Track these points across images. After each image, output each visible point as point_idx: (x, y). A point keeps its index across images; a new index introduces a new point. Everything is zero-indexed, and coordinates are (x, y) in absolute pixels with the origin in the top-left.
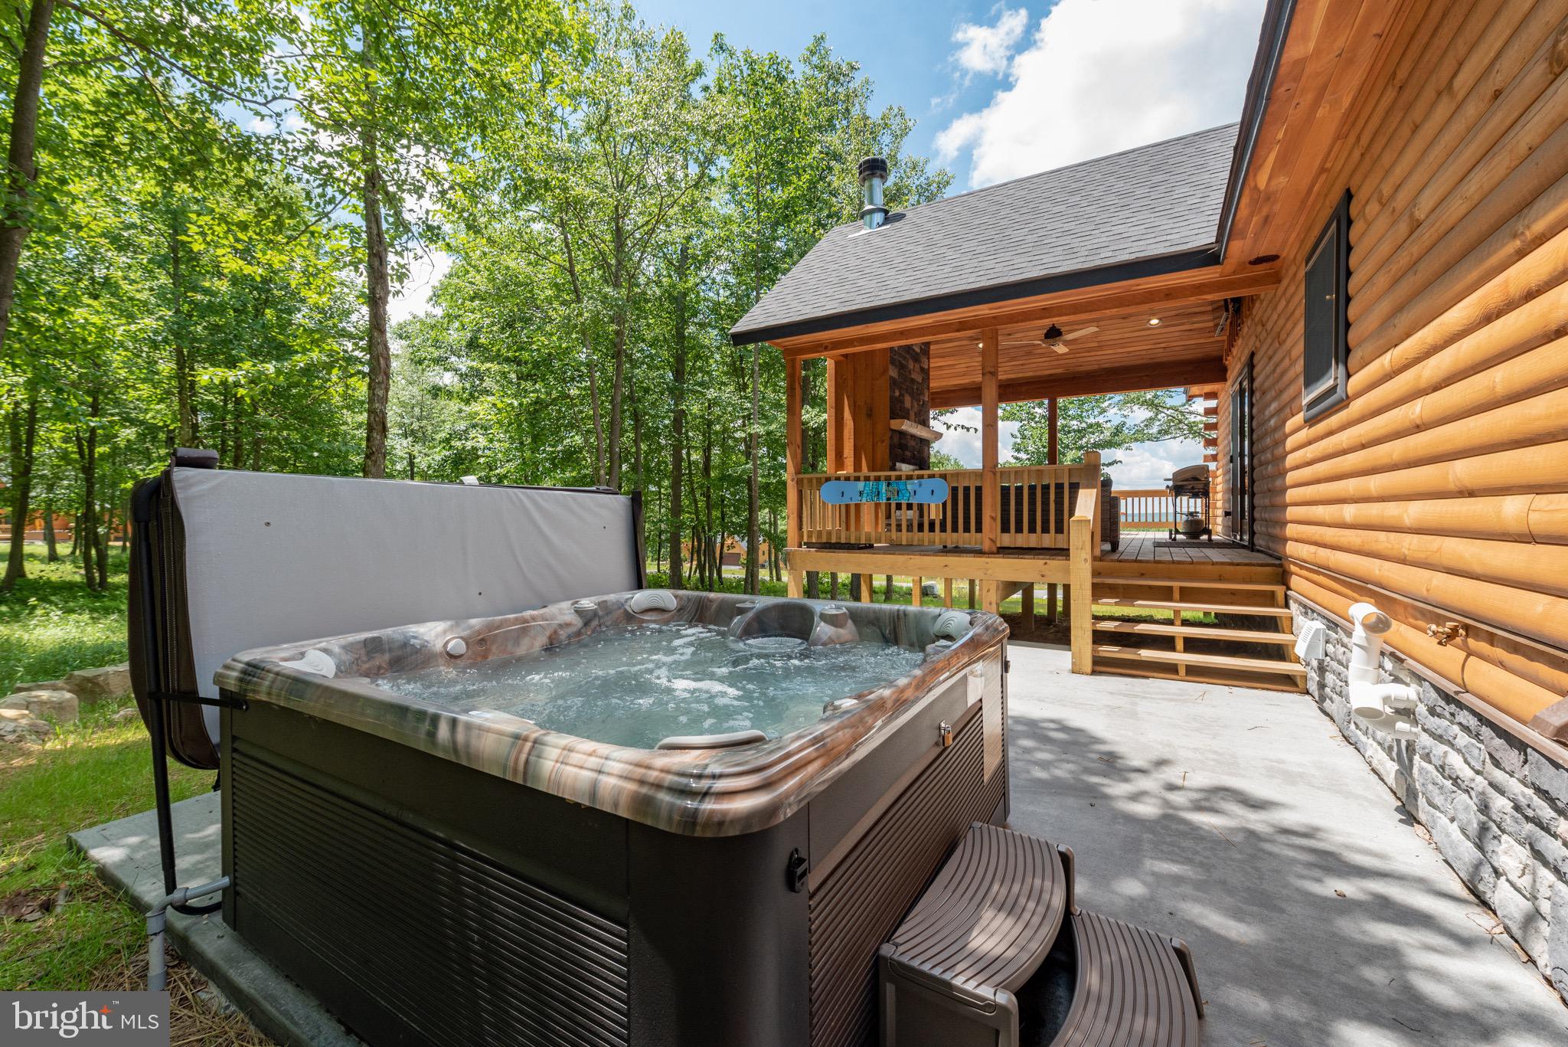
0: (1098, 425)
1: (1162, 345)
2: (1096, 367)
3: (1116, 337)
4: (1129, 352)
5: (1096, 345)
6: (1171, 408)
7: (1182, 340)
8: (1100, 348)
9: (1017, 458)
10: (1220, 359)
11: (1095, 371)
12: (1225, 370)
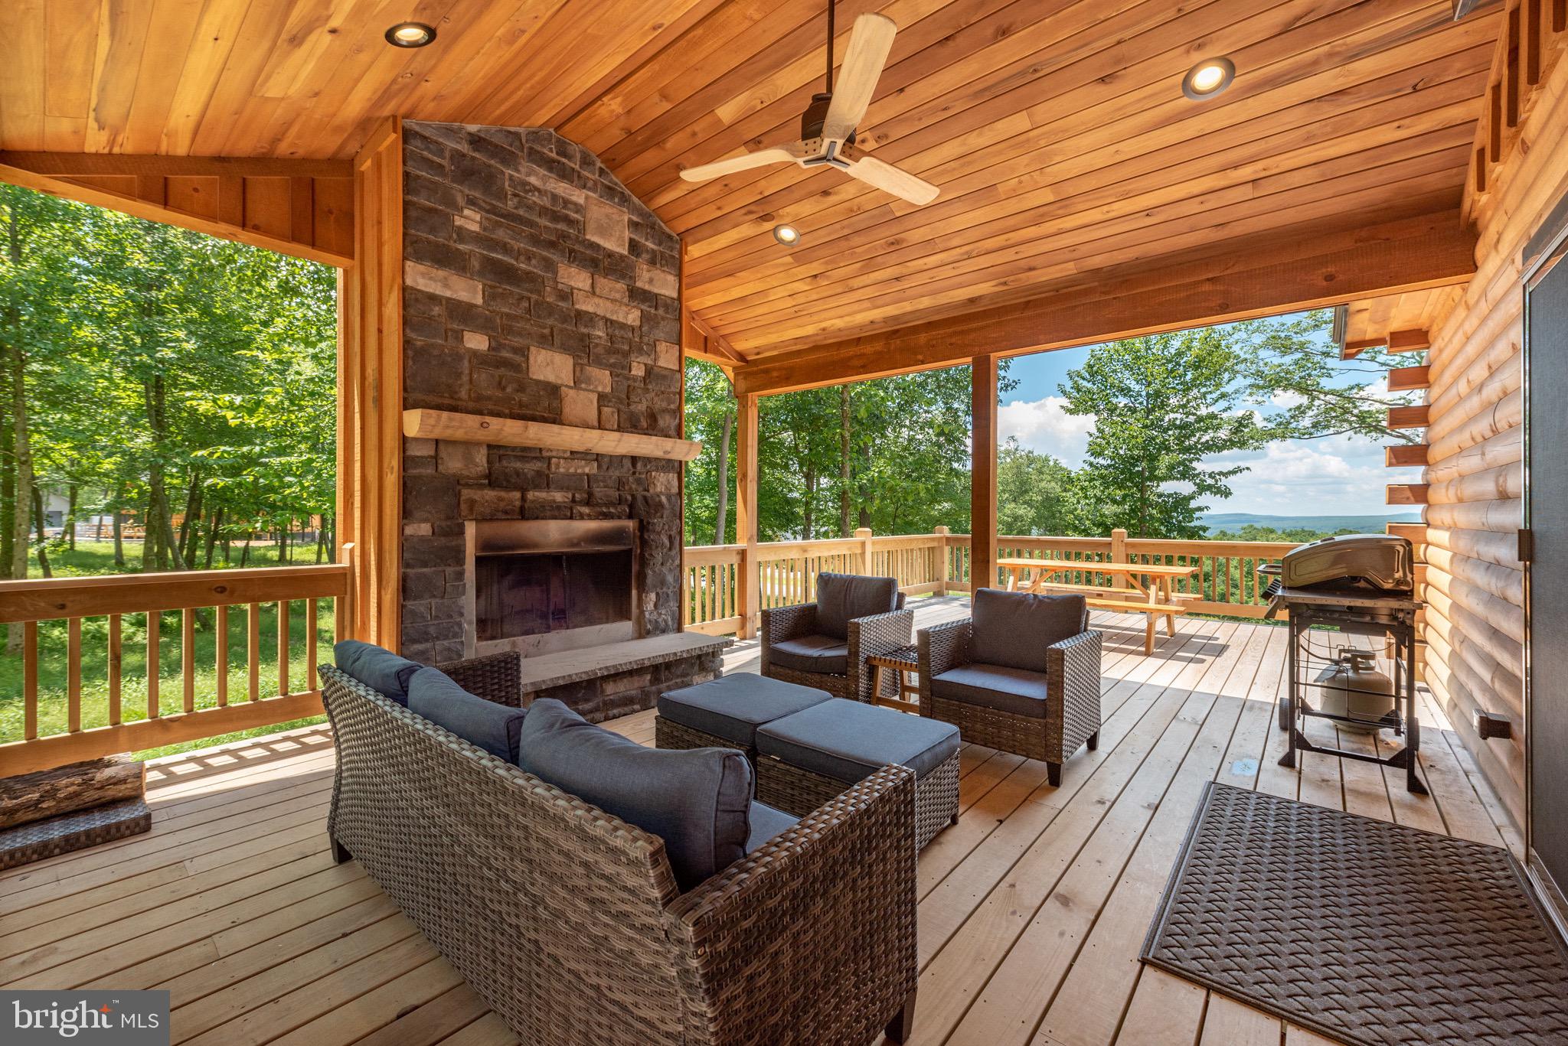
0: (1213, 416)
1: (1247, 172)
2: (1070, 269)
3: (1099, 159)
4: (1148, 212)
5: (1048, 196)
6: (1332, 392)
7: (1310, 141)
8: (1063, 204)
9: (1091, 464)
10: (1454, 199)
11: (1071, 282)
12: (1471, 233)
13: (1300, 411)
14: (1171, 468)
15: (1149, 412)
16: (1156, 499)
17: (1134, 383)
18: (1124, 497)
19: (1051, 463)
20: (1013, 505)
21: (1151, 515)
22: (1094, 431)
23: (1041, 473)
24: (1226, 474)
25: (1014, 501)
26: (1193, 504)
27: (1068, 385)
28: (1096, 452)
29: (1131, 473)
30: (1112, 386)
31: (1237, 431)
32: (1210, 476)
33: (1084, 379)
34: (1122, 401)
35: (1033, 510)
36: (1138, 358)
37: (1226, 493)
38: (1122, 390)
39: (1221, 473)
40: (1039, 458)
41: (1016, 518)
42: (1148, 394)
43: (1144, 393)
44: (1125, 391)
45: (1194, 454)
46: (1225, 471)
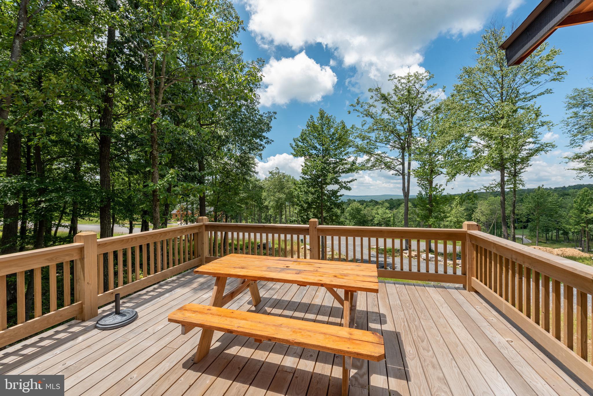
13: (368, 160)
14: (331, 179)
15: (324, 157)
16: (326, 192)
17: (318, 145)
18: (315, 191)
19: (292, 178)
20: (278, 194)
21: (324, 199)
22: (303, 164)
23: (288, 181)
24: (349, 182)
25: (279, 192)
26: (339, 194)
27: (294, 144)
28: (305, 173)
29: (318, 182)
30: (310, 145)
31: (352, 165)
32: (344, 183)
33: (300, 141)
34: (314, 152)
35: (285, 195)
36: (320, 134)
37: (349, 189)
38: (314, 147)
39: (348, 182)
40: (287, 176)
41: (279, 199)
42: (323, 149)
43: (321, 150)
44: (315, 148)
45: (339, 174)
46: (349, 181)
